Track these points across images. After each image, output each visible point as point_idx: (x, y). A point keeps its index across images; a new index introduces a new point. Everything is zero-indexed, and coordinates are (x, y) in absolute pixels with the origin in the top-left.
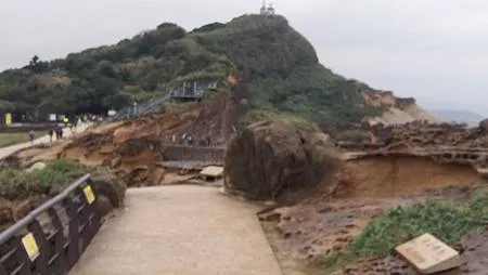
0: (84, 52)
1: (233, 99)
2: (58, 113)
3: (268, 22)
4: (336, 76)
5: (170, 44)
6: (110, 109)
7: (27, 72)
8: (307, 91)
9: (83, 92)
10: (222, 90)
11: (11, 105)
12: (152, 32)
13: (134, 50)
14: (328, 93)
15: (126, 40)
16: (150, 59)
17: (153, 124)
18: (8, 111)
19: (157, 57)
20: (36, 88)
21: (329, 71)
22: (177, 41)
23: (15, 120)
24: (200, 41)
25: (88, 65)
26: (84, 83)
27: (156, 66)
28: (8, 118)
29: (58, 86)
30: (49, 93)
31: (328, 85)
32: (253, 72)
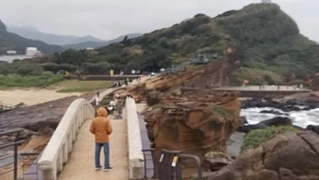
0: (153, 33)
1: (229, 62)
2: (136, 70)
3: (266, 8)
4: (311, 41)
5: (201, 27)
6: (162, 68)
7: (122, 45)
8: (290, 52)
9: (149, 58)
10: (221, 57)
11: (113, 65)
12: (191, 20)
13: (180, 31)
14: (304, 53)
15: (176, 25)
16: (189, 37)
17: (176, 78)
18: (112, 69)
19: (193, 35)
20: (126, 55)
21: (306, 39)
22: (205, 25)
23: (115, 73)
24: (220, 23)
25: (155, 41)
26: (151, 52)
27: (192, 41)
28: (112, 72)
29: (137, 54)
30: (132, 58)
31: (305, 48)
32: (255, 40)
